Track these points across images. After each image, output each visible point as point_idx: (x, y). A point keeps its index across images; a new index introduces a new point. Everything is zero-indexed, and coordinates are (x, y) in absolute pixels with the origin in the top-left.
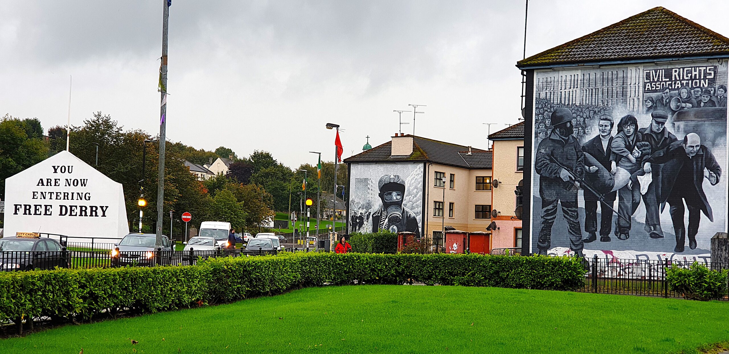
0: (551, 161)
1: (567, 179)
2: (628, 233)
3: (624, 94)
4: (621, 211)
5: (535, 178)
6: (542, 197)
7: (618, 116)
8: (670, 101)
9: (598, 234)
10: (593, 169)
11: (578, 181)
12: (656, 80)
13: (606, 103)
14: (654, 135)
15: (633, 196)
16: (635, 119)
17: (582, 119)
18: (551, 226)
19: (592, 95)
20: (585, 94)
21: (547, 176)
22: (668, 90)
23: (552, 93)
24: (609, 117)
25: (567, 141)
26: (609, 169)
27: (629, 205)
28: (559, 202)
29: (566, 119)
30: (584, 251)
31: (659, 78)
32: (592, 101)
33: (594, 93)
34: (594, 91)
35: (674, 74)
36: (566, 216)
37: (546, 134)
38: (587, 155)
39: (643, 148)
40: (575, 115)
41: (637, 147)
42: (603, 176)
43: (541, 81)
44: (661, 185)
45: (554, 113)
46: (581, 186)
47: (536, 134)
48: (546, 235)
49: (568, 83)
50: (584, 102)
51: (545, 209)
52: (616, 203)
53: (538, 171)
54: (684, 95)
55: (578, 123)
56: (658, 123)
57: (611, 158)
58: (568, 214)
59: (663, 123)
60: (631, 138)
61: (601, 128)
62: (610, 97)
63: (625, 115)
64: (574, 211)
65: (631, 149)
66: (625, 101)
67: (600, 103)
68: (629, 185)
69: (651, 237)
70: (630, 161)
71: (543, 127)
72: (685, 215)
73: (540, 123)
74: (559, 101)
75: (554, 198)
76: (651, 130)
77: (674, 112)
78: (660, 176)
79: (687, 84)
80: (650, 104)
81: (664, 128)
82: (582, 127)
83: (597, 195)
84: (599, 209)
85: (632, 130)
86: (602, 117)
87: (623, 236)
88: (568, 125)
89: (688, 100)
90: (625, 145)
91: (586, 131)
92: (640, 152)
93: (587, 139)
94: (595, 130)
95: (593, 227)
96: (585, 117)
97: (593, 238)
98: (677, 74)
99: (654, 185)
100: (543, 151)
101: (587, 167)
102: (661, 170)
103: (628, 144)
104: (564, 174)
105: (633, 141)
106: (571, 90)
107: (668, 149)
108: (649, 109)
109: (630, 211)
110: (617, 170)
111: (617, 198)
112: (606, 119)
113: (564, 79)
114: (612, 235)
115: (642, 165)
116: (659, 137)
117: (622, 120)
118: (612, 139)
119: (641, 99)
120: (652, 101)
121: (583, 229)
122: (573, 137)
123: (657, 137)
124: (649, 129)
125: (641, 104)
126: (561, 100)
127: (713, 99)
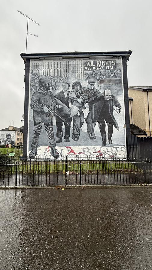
0: (39, 103)
1: (47, 112)
2: (78, 138)
3: (74, 72)
4: (75, 127)
5: (30, 111)
6: (34, 121)
7: (72, 82)
8: (96, 75)
9: (63, 138)
10: (60, 106)
11: (53, 112)
13: (66, 76)
14: (89, 90)
15: (80, 119)
16: (80, 83)
17: (54, 83)
18: (39, 135)
19: (59, 72)
20: (55, 71)
21: (37, 110)
22: (95, 70)
23: (39, 71)
24: (67, 82)
25: (47, 93)
26: (68, 107)
27: (78, 123)
29: (46, 83)
30: (56, 147)
31: (90, 65)
32: (59, 74)
34: (60, 70)
35: (97, 63)
36: (47, 130)
37: (36, 90)
38: (57, 100)
39: (85, 96)
40: (50, 81)
41: (82, 96)
42: (65, 110)
43: (33, 64)
44: (94, 114)
45: (40, 79)
46: (54, 115)
47: (31, 89)
48: (36, 140)
49: (47, 66)
50: (55, 75)
51: (36, 126)
52: (72, 123)
53: (32, 108)
54: (103, 73)
55: (52, 84)
56: (91, 85)
57: (69, 101)
58: (47, 129)
59: (93, 85)
61: (63, 87)
62: (68, 73)
63: (75, 81)
64: (51, 127)
65: (78, 97)
66: (75, 75)
67: (63, 76)
68: (78, 114)
69: (90, 139)
70: (78, 102)
71: (34, 86)
72: (106, 128)
73: (33, 84)
74: (42, 74)
75: (40, 121)
78: (93, 110)
80: (87, 76)
81: (94, 87)
82: (55, 87)
83: (63, 119)
84: (64, 126)
85: (79, 88)
86: (64, 82)
87: (76, 139)
88: (47, 85)
89: (104, 75)
91: (56, 88)
92: (83, 98)
93: (57, 92)
94: (61, 88)
95: (61, 135)
96: (56, 82)
97: (61, 140)
98: (99, 63)
99: (90, 114)
100: (34, 98)
101: (57, 106)
102: (93, 107)
103: (77, 94)
104: (46, 109)
105: (79, 93)
106: (48, 69)
107: (96, 97)
108: (87, 78)
109: (79, 127)
110: (72, 107)
111: (73, 120)
112: (66, 83)
114: (70, 138)
115: (84, 104)
116: (92, 91)
117: (74, 84)
118: (69, 92)
119: (83, 74)
120: (88, 75)
121: (55, 136)
122: (50, 91)
123: (91, 91)
124: (87, 88)
125: (83, 76)
126: (43, 74)
127: (116, 74)
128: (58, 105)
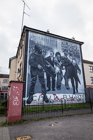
0: (35, 61)
1: (40, 68)
4: (58, 80)
6: (31, 74)
11: (44, 69)
14: (65, 59)
15: (61, 76)
16: (60, 53)
17: (45, 50)
18: (34, 85)
21: (33, 66)
22: (67, 48)
23: (35, 40)
25: (40, 56)
27: (60, 79)
29: (40, 49)
31: (65, 44)
32: (48, 45)
34: (48, 42)
37: (33, 52)
38: (47, 61)
42: (52, 69)
44: (68, 73)
47: (29, 51)
53: (30, 64)
54: (71, 50)
57: (54, 63)
59: (67, 56)
60: (59, 58)
61: (51, 54)
62: (53, 46)
63: (57, 51)
64: (43, 80)
65: (59, 62)
66: (57, 48)
68: (60, 72)
69: (67, 89)
70: (59, 65)
71: (32, 49)
74: (37, 43)
75: (36, 75)
78: (68, 71)
80: (63, 50)
81: (67, 58)
82: (45, 52)
83: (50, 75)
84: (51, 80)
85: (59, 56)
87: (59, 89)
90: (58, 60)
92: (62, 63)
95: (50, 86)
96: (46, 49)
98: (69, 44)
99: (66, 73)
102: (68, 69)
104: (39, 66)
106: (41, 40)
107: (69, 63)
108: (63, 51)
109: (60, 81)
110: (56, 67)
111: (56, 76)
112: (52, 52)
115: (63, 67)
117: (56, 53)
118: (54, 58)
119: (61, 48)
121: (46, 86)
122: (42, 55)
124: (64, 57)
128: (48, 65)
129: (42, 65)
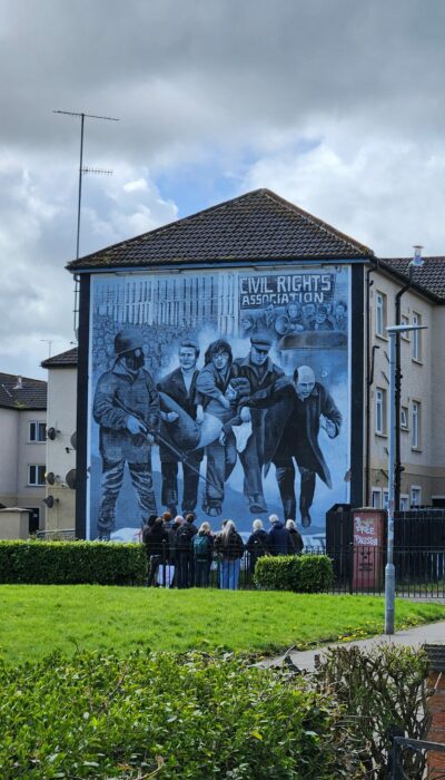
0: (115, 404)
1: (137, 431)
2: (220, 507)
3: (213, 310)
4: (210, 476)
5: (92, 429)
6: (103, 457)
7: (205, 341)
8: (274, 321)
10: (172, 416)
12: (256, 291)
13: (189, 323)
14: (254, 369)
15: (226, 455)
16: (228, 345)
17: (156, 345)
18: (115, 499)
19: (170, 310)
20: (160, 309)
21: (110, 426)
22: (271, 306)
23: (116, 308)
24: (193, 343)
26: (194, 416)
27: (220, 465)
28: (126, 464)
29: (135, 345)
31: (259, 289)
32: (170, 319)
33: (172, 309)
35: (279, 283)
37: (108, 366)
38: (164, 396)
39: (240, 386)
41: (232, 385)
43: (100, 289)
45: (119, 335)
47: (95, 365)
48: (109, 511)
49: (138, 293)
51: (107, 474)
52: (204, 464)
53: (97, 419)
54: (293, 313)
55: (151, 350)
56: (259, 351)
57: (196, 401)
59: (266, 352)
60: (223, 373)
61: (182, 358)
63: (215, 339)
64: (148, 477)
67: (181, 323)
68: (221, 438)
69: (252, 512)
70: (221, 405)
71: (102, 355)
72: (295, 481)
73: (99, 350)
74: (125, 319)
75: (119, 459)
76: (251, 363)
77: (280, 336)
78: (263, 426)
79: (297, 297)
80: (248, 325)
81: (267, 359)
83: (178, 454)
85: (224, 361)
86: (184, 343)
87: (213, 511)
89: (298, 320)
90: (216, 381)
91: (162, 361)
92: (236, 393)
94: (174, 360)
95: (173, 498)
98: (283, 284)
99: (254, 438)
100: (103, 390)
101: (163, 414)
102: (263, 418)
103: (218, 380)
104: (133, 424)
105: (225, 376)
106: (141, 304)
107: (273, 388)
108: (247, 331)
109: (222, 475)
110: (205, 418)
111: (205, 458)
112: (189, 346)
113: (131, 287)
115: (238, 410)
116: (261, 370)
117: (211, 347)
118: (196, 374)
120: (251, 320)
122: (144, 371)
123: (258, 371)
124: (247, 360)
126: (127, 318)
127: (331, 319)
128: (168, 410)
129: (143, 418)
